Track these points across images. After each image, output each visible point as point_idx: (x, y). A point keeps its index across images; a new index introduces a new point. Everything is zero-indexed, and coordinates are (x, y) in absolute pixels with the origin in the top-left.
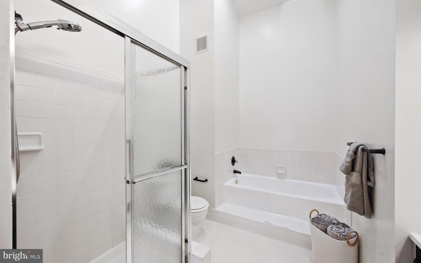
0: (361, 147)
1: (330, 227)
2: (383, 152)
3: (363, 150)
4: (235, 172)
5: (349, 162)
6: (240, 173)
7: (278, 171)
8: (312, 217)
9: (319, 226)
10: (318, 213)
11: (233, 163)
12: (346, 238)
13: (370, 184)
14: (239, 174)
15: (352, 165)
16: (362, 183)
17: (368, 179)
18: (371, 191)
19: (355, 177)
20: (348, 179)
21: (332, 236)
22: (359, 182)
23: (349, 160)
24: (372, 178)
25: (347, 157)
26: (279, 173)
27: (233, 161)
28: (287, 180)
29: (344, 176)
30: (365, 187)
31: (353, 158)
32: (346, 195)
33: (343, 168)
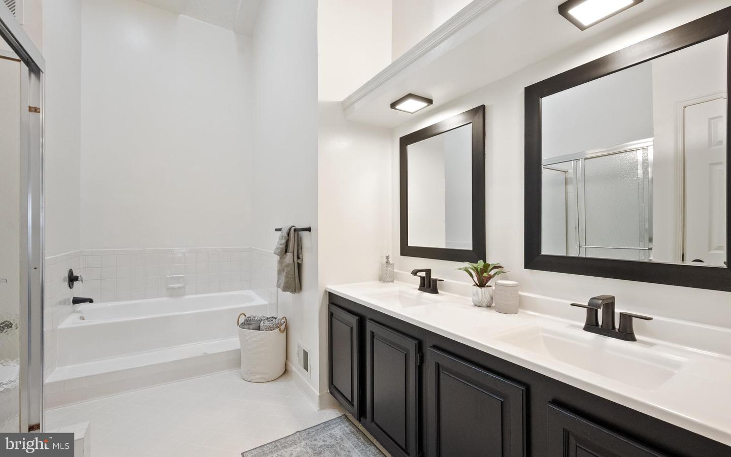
0: (293, 228)
1: (262, 322)
2: (309, 230)
3: (295, 230)
4: (76, 301)
5: (283, 244)
6: (91, 301)
7: (170, 286)
8: (240, 322)
9: (251, 327)
10: (245, 316)
11: (71, 283)
12: (278, 326)
13: (300, 262)
14: (87, 305)
15: (286, 246)
16: (294, 261)
17: (298, 258)
18: (300, 266)
19: (289, 257)
20: (281, 262)
21: (266, 329)
22: (291, 262)
23: (284, 241)
24: (300, 256)
25: (282, 239)
26: (173, 288)
27: (72, 279)
28: (187, 297)
29: (278, 258)
30: (296, 265)
31: (287, 239)
32: (278, 281)
33: (277, 251)
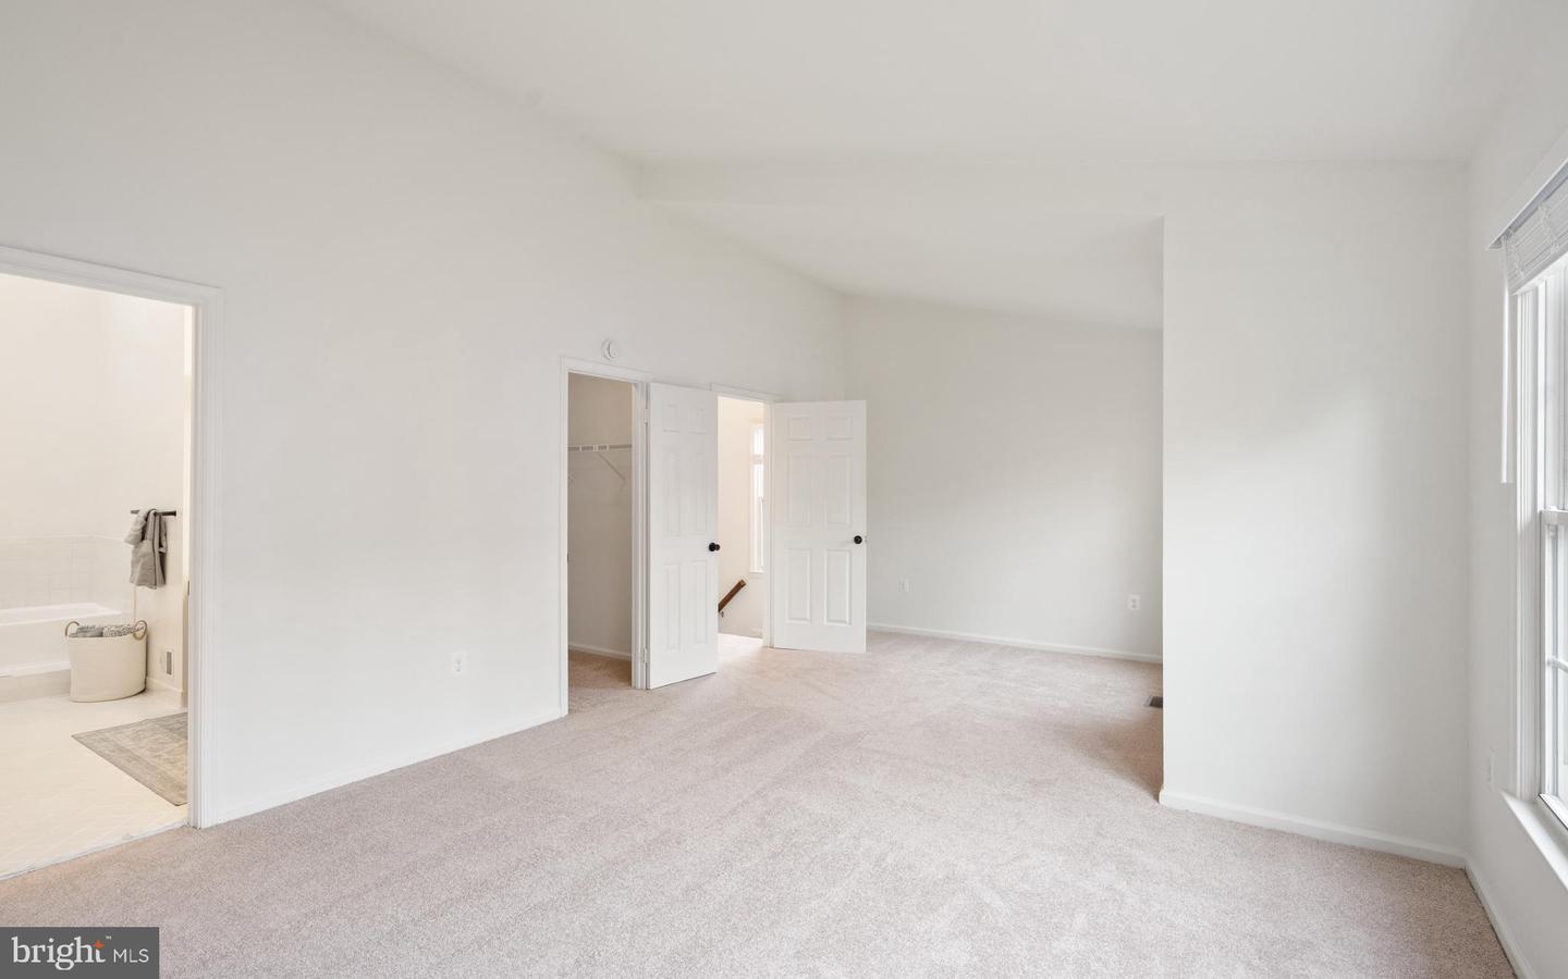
0: (153, 512)
1: (106, 630)
2: (174, 514)
3: (155, 514)
5: (139, 530)
9: (88, 635)
12: (134, 632)
13: (162, 550)
15: (142, 533)
16: (154, 550)
17: (161, 546)
18: (163, 556)
19: (146, 546)
20: (135, 552)
21: (112, 635)
22: (151, 550)
24: (164, 544)
25: (138, 524)
29: (132, 547)
30: (157, 553)
31: (144, 524)
33: (131, 538)
